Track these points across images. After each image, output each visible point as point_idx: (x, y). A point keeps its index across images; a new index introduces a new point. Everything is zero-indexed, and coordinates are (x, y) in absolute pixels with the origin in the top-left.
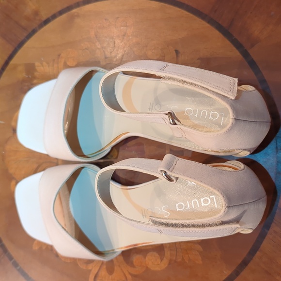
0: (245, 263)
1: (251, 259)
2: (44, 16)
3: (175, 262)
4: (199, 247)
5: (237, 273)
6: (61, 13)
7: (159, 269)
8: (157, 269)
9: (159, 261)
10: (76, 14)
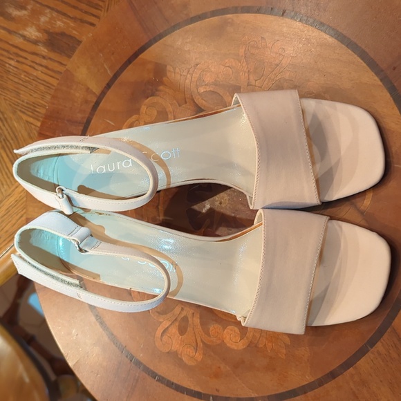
0: (332, 375)
1: (342, 373)
2: (194, 10)
3: (256, 346)
4: (287, 340)
5: (320, 383)
6: (214, 13)
7: (236, 348)
8: (234, 347)
9: (238, 339)
10: (230, 20)
